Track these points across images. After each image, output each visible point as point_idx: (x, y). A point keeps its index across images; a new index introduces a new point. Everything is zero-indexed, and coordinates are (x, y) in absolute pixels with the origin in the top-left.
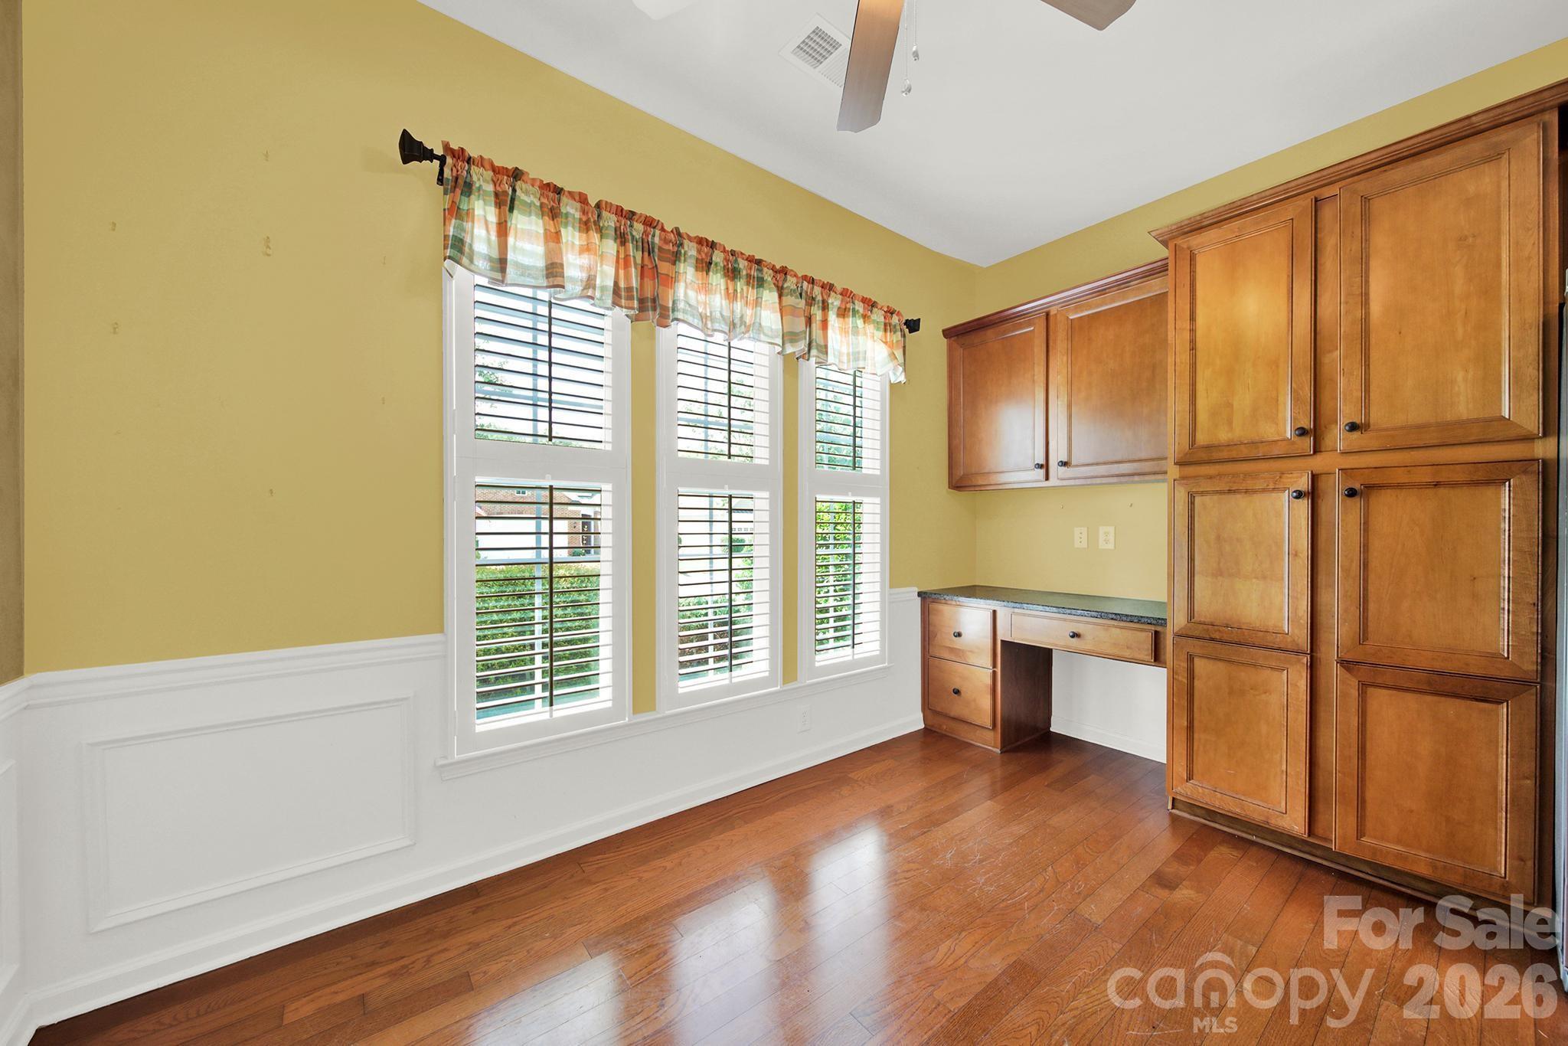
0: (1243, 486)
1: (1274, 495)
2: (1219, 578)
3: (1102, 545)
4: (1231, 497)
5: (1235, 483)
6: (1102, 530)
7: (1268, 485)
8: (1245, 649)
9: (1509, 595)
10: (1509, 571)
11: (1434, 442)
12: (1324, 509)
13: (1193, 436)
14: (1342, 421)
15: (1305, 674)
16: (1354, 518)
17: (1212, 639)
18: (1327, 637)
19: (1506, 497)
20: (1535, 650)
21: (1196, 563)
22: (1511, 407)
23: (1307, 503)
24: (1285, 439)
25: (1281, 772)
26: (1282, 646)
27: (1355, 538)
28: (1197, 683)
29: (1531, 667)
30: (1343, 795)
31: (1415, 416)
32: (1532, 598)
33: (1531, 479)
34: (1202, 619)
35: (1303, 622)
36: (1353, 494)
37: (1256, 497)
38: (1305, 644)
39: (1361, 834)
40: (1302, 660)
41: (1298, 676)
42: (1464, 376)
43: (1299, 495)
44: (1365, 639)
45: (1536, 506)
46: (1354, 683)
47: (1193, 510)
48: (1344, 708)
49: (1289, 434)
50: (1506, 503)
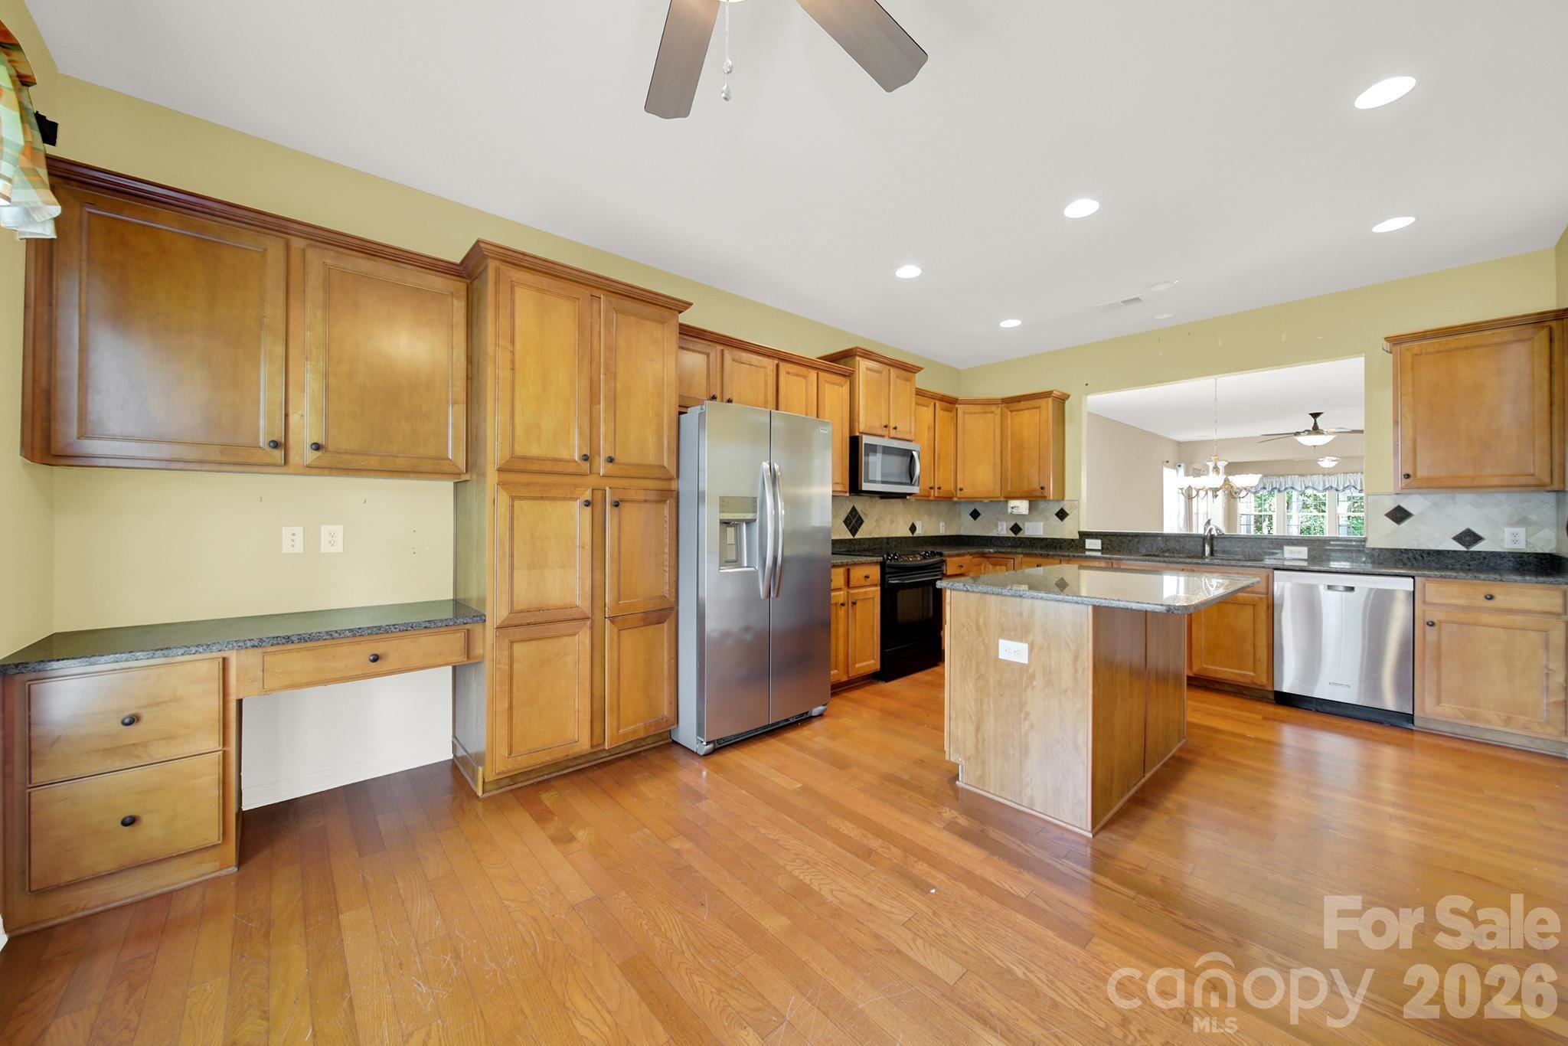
0: (551, 495)
1: (570, 502)
2: (534, 571)
3: (325, 548)
4: (542, 503)
6: (325, 529)
7: (566, 495)
8: (552, 626)
9: (667, 563)
10: (667, 550)
11: (642, 475)
12: (596, 514)
13: (513, 446)
14: (604, 454)
15: (588, 633)
16: (616, 521)
17: (529, 624)
18: (598, 603)
19: (666, 510)
20: (674, 590)
21: (515, 559)
22: (667, 461)
23: (589, 509)
24: (574, 461)
25: (575, 711)
26: (576, 616)
27: (616, 535)
28: (516, 666)
29: (673, 600)
30: (611, 708)
31: (634, 458)
32: (673, 563)
33: (673, 501)
34: (520, 608)
35: (587, 596)
36: (617, 505)
37: (559, 504)
38: (588, 612)
39: (618, 729)
40: (585, 625)
41: (584, 637)
42: (651, 440)
43: (588, 504)
44: (619, 600)
45: (674, 516)
46: (616, 630)
47: (512, 513)
48: (611, 649)
49: (577, 458)
50: (666, 513)
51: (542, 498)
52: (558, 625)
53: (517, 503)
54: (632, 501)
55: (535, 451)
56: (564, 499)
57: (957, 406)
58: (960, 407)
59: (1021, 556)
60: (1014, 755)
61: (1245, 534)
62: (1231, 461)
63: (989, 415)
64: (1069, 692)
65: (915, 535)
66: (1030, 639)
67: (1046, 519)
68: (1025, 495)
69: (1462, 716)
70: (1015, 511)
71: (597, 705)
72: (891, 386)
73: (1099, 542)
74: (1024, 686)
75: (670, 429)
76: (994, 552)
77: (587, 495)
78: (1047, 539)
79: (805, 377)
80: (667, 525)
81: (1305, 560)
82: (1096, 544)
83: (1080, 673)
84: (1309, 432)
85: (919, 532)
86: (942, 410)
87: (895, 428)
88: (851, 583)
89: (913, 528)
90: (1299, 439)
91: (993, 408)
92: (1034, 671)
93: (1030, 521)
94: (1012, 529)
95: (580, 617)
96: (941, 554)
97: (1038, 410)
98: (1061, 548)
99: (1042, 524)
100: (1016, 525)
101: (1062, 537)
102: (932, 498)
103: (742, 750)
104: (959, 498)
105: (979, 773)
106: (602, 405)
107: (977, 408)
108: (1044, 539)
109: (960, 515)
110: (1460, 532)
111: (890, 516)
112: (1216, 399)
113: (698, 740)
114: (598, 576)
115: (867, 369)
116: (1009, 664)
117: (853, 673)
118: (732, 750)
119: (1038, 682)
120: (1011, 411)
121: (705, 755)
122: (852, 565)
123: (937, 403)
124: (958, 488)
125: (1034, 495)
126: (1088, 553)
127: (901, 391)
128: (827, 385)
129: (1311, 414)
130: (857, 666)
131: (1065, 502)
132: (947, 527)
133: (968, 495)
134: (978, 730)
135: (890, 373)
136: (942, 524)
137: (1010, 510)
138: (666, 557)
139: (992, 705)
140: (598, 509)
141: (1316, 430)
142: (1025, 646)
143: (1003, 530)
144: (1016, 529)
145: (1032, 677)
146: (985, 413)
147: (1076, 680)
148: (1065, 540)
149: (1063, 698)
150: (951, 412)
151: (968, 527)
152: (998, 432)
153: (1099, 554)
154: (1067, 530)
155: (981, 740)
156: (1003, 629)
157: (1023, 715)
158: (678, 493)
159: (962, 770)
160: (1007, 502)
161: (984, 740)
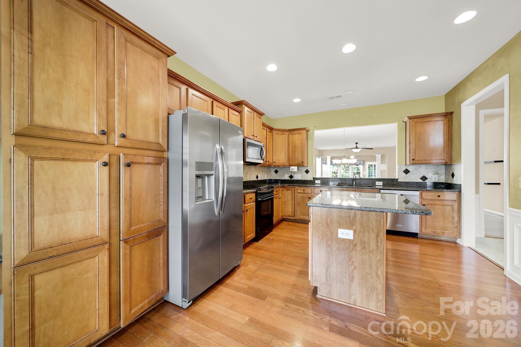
0: (72, 156)
1: (90, 163)
2: (55, 215)
4: (64, 163)
5: (66, 154)
7: (87, 158)
8: (74, 254)
9: (162, 200)
10: (162, 193)
11: (145, 148)
12: (112, 171)
13: (32, 117)
14: (117, 133)
15: (107, 253)
16: (128, 176)
17: (51, 257)
18: (114, 231)
19: (161, 169)
20: (166, 216)
21: (35, 208)
22: (162, 141)
23: (107, 168)
24: (94, 134)
25: (96, 310)
26: (96, 244)
27: (128, 185)
28: (37, 293)
29: (166, 221)
30: (125, 300)
31: (140, 136)
32: (166, 200)
33: (165, 164)
34: (42, 246)
35: (105, 228)
36: (129, 165)
37: (80, 164)
38: (106, 238)
39: (131, 310)
40: (104, 248)
41: (104, 257)
42: (151, 127)
43: (105, 164)
44: (131, 227)
45: (166, 172)
46: (128, 247)
47: (32, 170)
48: (125, 261)
49: (95, 132)
50: (161, 170)
51: (63, 159)
52: (79, 253)
53: (36, 163)
54: (140, 163)
55: (56, 123)
56: (85, 160)
57: (273, 131)
58: (274, 132)
59: (297, 187)
60: (346, 281)
61: (368, 177)
62: (332, 156)
63: (284, 135)
64: (374, 251)
65: (258, 180)
66: (354, 228)
67: (302, 173)
68: (296, 165)
69: (432, 233)
70: (293, 170)
71: (114, 299)
72: (255, 119)
73: (320, 181)
74: (351, 249)
75: (163, 122)
76: (288, 186)
77: (105, 158)
78: (302, 180)
79: (224, 110)
80: (161, 178)
81: (382, 186)
82: (319, 182)
83: (379, 243)
84: (355, 148)
85: (259, 179)
86: (269, 132)
87: (256, 137)
88: (246, 202)
89: (257, 177)
90: (353, 150)
91: (285, 133)
92: (356, 243)
93: (296, 174)
94: (290, 177)
95: (100, 243)
96: (273, 187)
97: (301, 134)
98: (307, 184)
99: (300, 175)
100: (291, 175)
101: (307, 180)
102: (266, 165)
103: (208, 298)
104: (273, 165)
105: (328, 290)
106: (116, 99)
107: (280, 132)
108: (301, 180)
109: (271, 172)
110: (422, 176)
111: (250, 172)
112: (344, 136)
113: (182, 300)
114: (114, 212)
115: (247, 111)
116: (343, 240)
117: (246, 241)
118: (202, 299)
119: (358, 248)
120: (291, 134)
121: (186, 308)
122: (246, 194)
123: (268, 129)
124: (273, 162)
125: (300, 165)
126: (316, 185)
127: (258, 121)
128: (232, 115)
129: (356, 143)
130: (248, 237)
131: (308, 167)
132: (267, 176)
133: (277, 164)
134: (327, 271)
135: (254, 114)
136: (266, 175)
137: (291, 170)
138: (162, 196)
139: (334, 259)
140: (114, 168)
141: (357, 148)
142: (351, 232)
143: (287, 177)
144: (291, 177)
145: (355, 245)
146: (282, 134)
147: (377, 246)
148: (308, 181)
149: (371, 254)
150: (271, 133)
151: (274, 176)
152: (287, 142)
153: (320, 185)
154: (309, 177)
155: (329, 275)
156: (340, 224)
157: (351, 263)
158: (168, 159)
159: (319, 290)
160: (290, 167)
161: (330, 275)
